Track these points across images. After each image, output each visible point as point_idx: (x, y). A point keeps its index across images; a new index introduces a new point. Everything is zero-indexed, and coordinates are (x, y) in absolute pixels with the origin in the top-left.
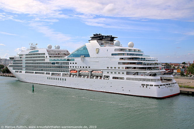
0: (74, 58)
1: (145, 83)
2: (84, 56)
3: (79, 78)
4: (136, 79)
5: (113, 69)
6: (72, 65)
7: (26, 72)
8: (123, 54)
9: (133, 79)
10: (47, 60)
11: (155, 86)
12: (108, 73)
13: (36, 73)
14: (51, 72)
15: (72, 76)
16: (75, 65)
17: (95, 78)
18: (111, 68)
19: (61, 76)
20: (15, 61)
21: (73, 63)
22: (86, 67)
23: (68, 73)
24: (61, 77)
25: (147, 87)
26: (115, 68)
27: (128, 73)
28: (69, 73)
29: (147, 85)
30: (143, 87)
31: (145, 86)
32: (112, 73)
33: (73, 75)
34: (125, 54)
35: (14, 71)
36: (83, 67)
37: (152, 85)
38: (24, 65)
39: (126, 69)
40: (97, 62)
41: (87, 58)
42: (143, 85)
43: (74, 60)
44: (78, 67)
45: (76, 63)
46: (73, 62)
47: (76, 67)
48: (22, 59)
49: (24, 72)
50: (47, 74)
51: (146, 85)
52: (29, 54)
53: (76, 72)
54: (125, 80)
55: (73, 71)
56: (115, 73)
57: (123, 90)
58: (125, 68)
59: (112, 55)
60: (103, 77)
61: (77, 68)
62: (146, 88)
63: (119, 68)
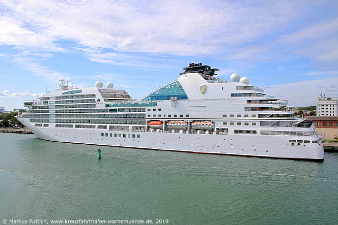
0: (156, 101)
1: (296, 138)
2: (176, 98)
3: (167, 134)
4: (279, 133)
5: (235, 117)
6: (152, 113)
7: (57, 126)
8: (250, 94)
9: (273, 133)
10: (101, 105)
11: (313, 142)
12: (225, 124)
13: (77, 126)
14: (108, 125)
15: (152, 130)
16: (157, 113)
17: (200, 133)
18: (232, 116)
19: (130, 130)
20: (33, 108)
21: (154, 110)
22: (181, 116)
23: (144, 126)
24: (130, 132)
25: (299, 144)
26: (239, 116)
27: (262, 124)
28: (146, 126)
29: (300, 141)
30: (293, 144)
31: (297, 143)
32: (232, 124)
33: (155, 129)
34: (254, 95)
35: (34, 124)
36: (175, 116)
37: (309, 142)
38: (52, 114)
39: (259, 117)
40: (203, 108)
41: (182, 102)
42: (292, 142)
43: (155, 105)
44: (165, 116)
45: (160, 110)
46: (154, 108)
47: (160, 116)
48: (48, 105)
49: (52, 125)
50: (100, 128)
51: (298, 141)
52: (63, 97)
53: (160, 124)
54: (258, 134)
55: (155, 122)
56: (239, 124)
57: (255, 150)
58: (257, 116)
59: (233, 95)
60: (215, 130)
61: (162, 117)
62: (293, 146)
63: (246, 116)
